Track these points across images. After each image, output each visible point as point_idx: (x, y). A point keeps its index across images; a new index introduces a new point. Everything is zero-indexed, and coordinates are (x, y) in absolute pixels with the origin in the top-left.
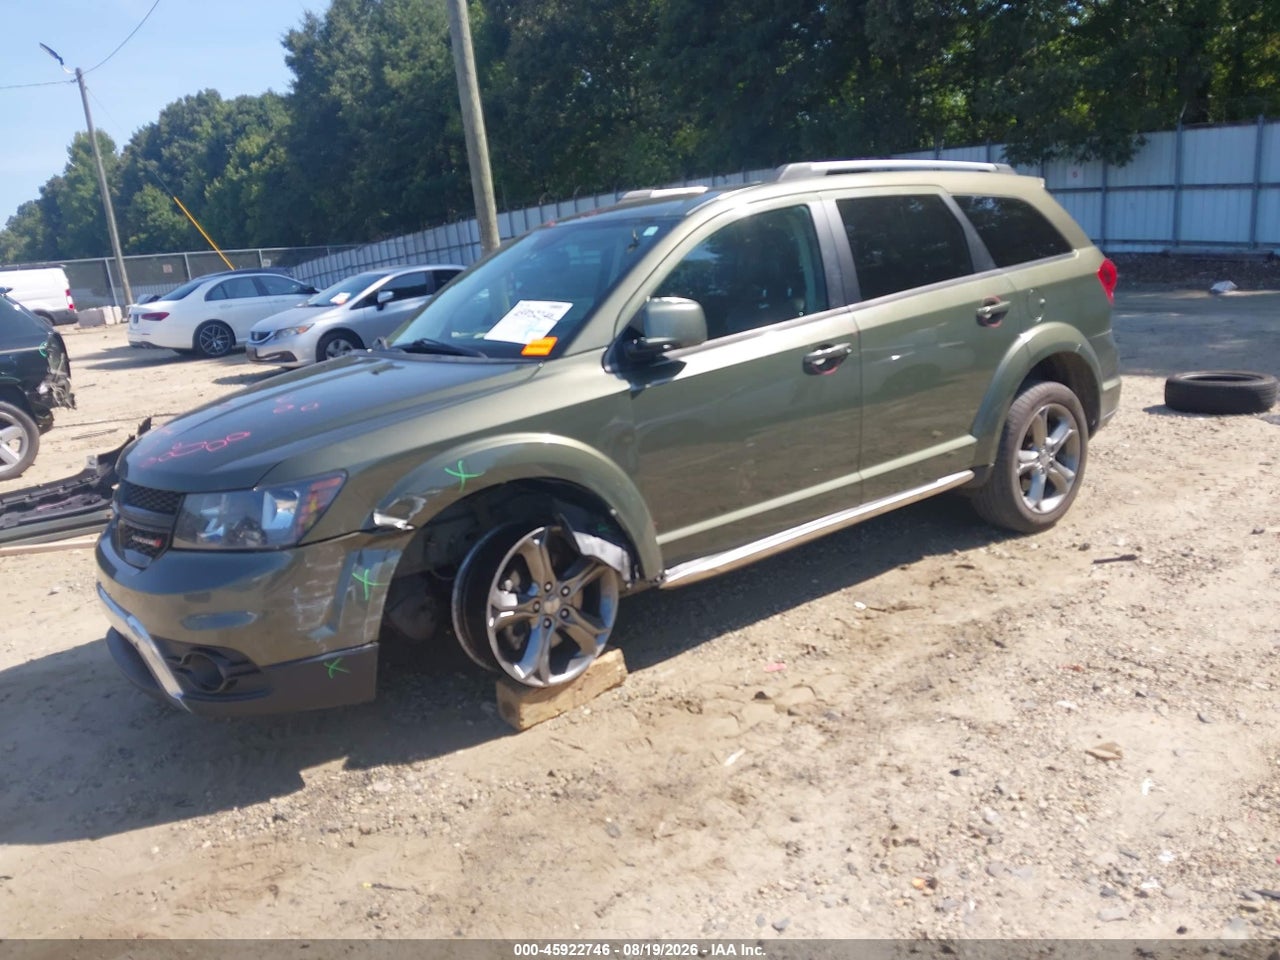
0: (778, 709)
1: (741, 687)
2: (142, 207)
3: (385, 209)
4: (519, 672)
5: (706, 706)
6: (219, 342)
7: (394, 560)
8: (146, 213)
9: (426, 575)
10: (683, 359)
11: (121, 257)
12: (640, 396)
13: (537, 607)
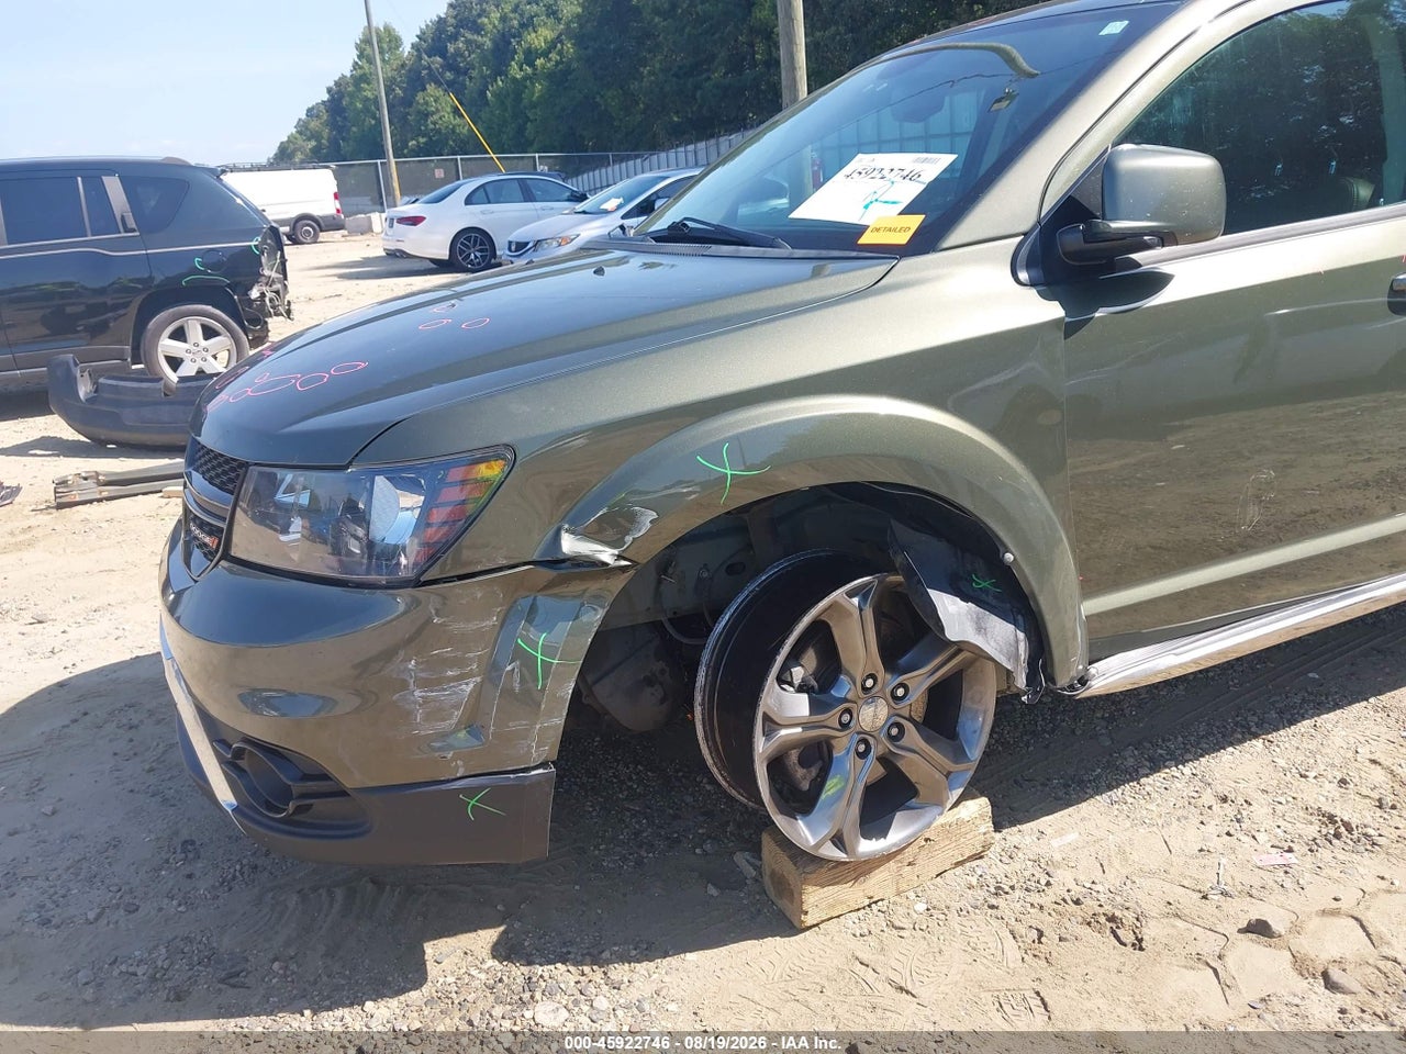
0: (1301, 965)
1: (1215, 898)
2: (423, 108)
3: (677, 113)
4: (805, 833)
5: (1150, 932)
6: (478, 254)
7: (594, 618)
8: (427, 115)
9: (656, 626)
10: (1165, 268)
11: (393, 161)
12: (1084, 331)
13: (846, 718)
